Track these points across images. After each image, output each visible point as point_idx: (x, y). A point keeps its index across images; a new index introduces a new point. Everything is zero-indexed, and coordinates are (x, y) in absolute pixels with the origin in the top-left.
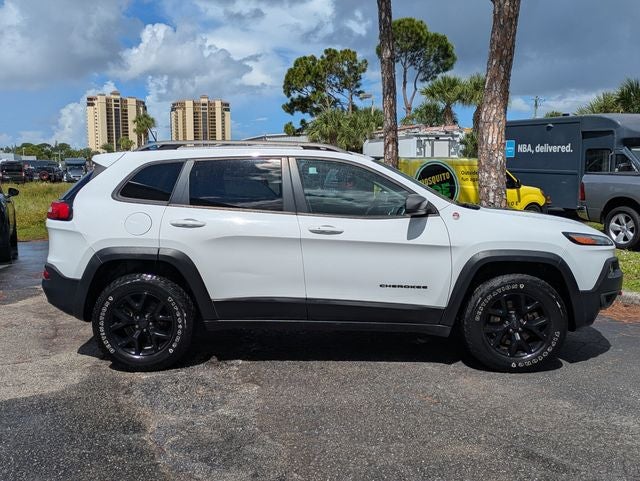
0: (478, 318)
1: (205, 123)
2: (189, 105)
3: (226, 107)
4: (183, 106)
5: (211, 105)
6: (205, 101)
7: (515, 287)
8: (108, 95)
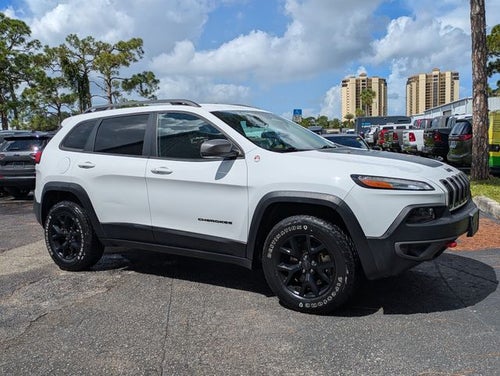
0: (269, 256)
1: (435, 91)
2: (422, 78)
3: (455, 76)
4: (416, 79)
5: (442, 76)
6: (437, 73)
7: (299, 228)
8: (358, 77)
